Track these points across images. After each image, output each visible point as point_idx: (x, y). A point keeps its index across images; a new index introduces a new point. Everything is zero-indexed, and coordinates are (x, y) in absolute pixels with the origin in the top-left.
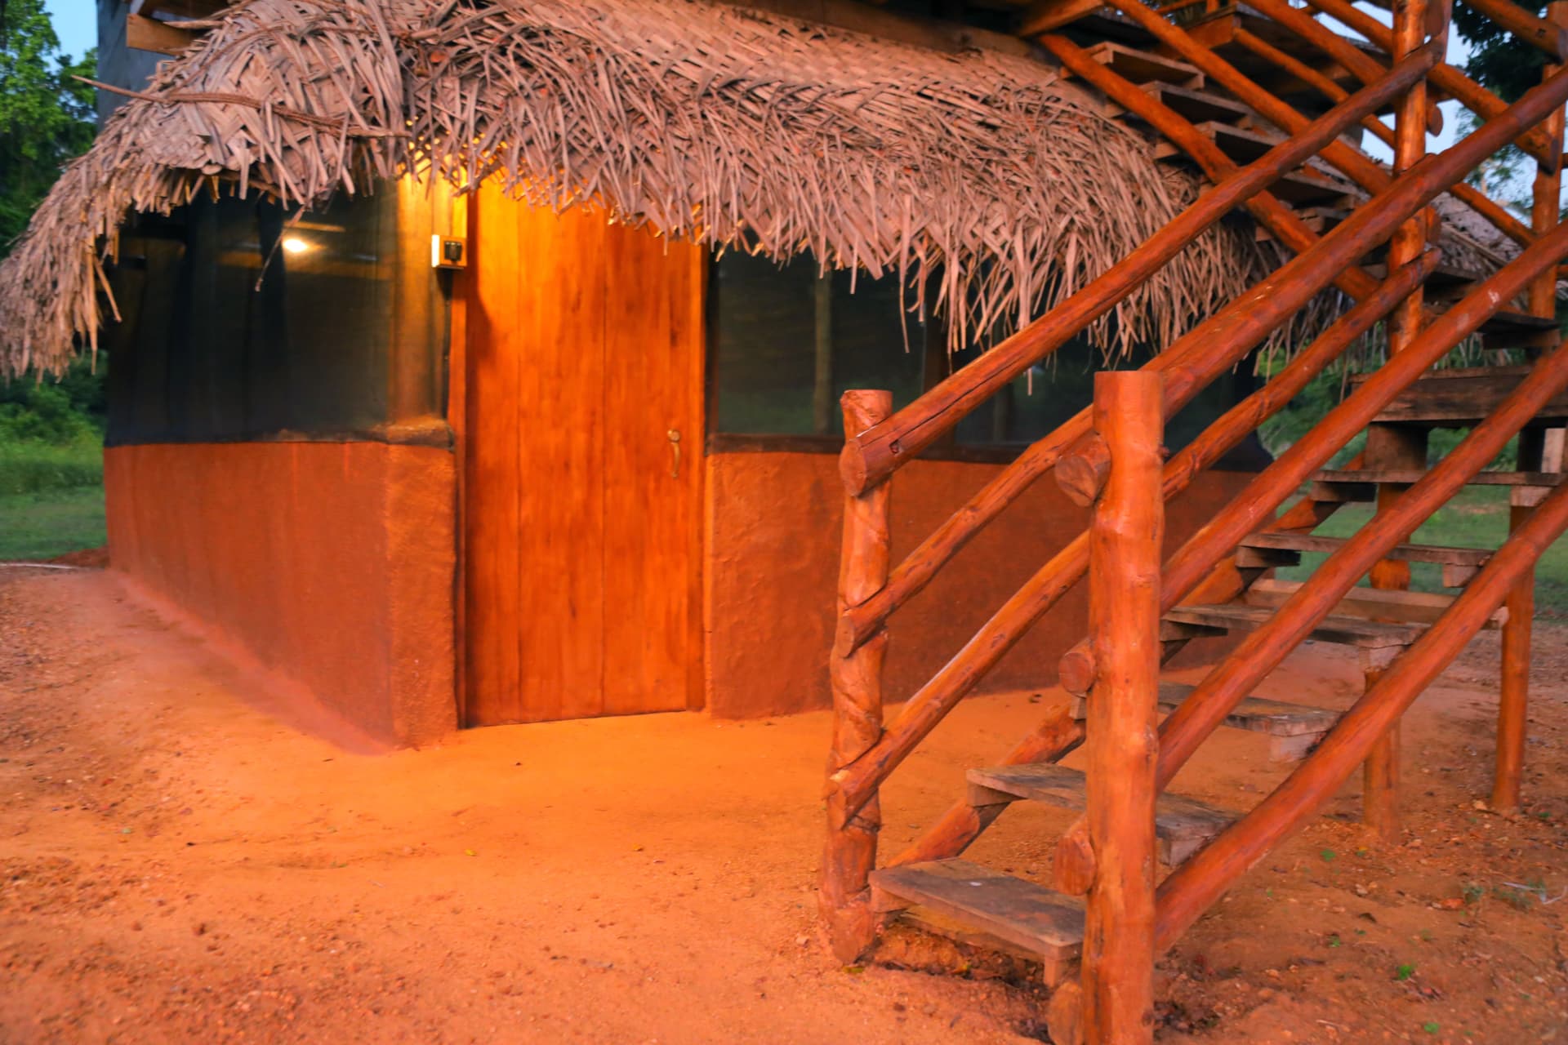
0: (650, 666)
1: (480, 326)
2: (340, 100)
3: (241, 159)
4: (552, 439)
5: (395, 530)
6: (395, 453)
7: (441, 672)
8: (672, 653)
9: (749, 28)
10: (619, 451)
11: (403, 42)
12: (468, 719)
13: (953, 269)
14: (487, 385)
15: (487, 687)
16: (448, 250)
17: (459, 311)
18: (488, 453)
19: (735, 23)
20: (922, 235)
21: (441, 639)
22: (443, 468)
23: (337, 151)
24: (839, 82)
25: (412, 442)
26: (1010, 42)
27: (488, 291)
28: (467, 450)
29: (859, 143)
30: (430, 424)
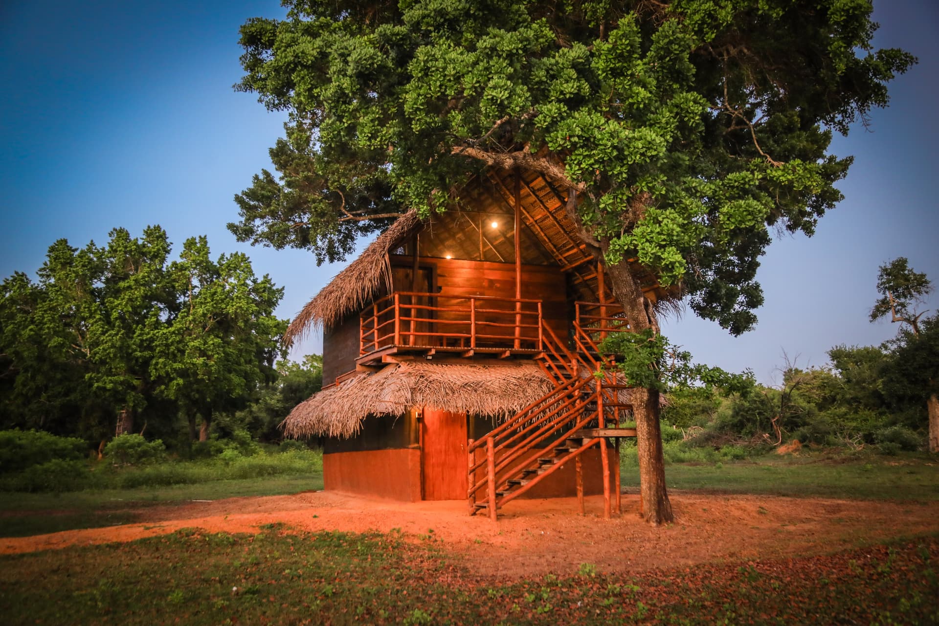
0: (458, 491)
1: (425, 426)
2: (403, 400)
3: (391, 410)
4: (438, 447)
5: (410, 464)
6: (410, 450)
7: (418, 489)
8: (463, 488)
9: (473, 369)
10: (451, 449)
11: (411, 389)
12: (424, 498)
13: (507, 414)
14: (426, 438)
15: (427, 494)
16: (419, 415)
17: (421, 425)
18: (426, 450)
19: (469, 369)
20: (501, 408)
21: (419, 484)
22: (418, 453)
23: (403, 408)
24: (489, 379)
25: (413, 448)
26: (531, 362)
27: (426, 421)
28: (422, 450)
29: (488, 392)
30: (416, 445)
